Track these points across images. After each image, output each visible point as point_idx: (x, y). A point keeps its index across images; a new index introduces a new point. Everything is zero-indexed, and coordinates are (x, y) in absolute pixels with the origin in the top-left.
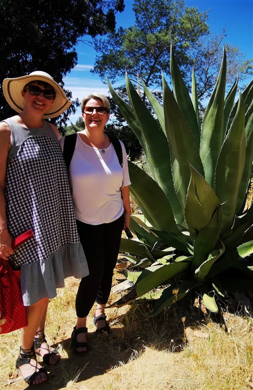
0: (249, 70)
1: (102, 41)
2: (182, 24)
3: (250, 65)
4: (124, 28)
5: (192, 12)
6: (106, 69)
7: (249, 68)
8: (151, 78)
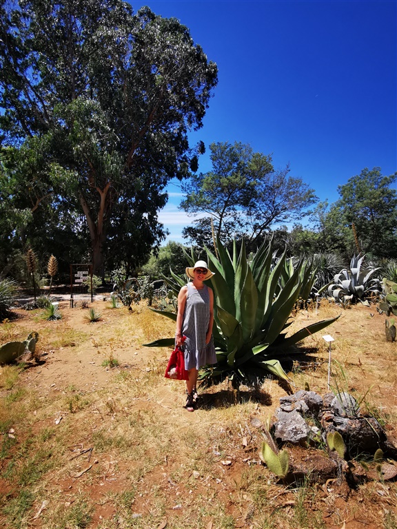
3: (312, 194)
6: (189, 207)
7: (311, 197)
8: (225, 211)
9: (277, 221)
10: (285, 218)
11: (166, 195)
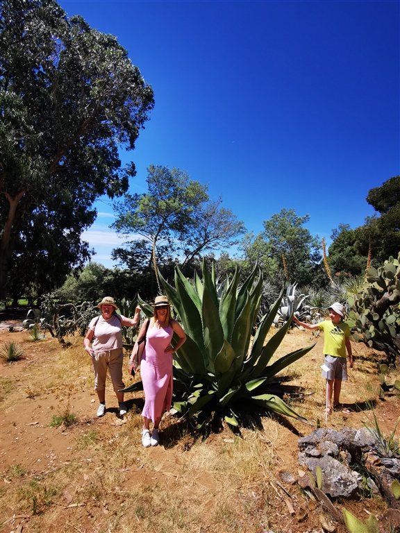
0: (241, 230)
1: (120, 203)
2: (187, 193)
3: (242, 225)
4: (138, 194)
5: (195, 184)
6: (123, 227)
7: (241, 228)
8: (160, 234)
9: (208, 248)
10: (215, 245)
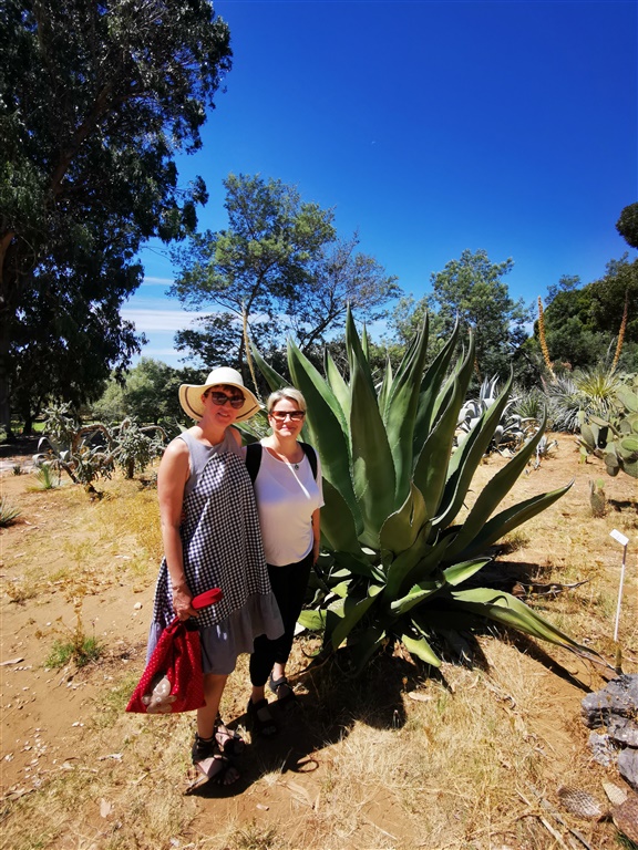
0: (392, 291)
2: (298, 226)
3: (394, 284)
4: (213, 231)
5: (312, 209)
6: (189, 291)
7: (393, 288)
8: (254, 302)
9: (335, 325)
11: (139, 269)
